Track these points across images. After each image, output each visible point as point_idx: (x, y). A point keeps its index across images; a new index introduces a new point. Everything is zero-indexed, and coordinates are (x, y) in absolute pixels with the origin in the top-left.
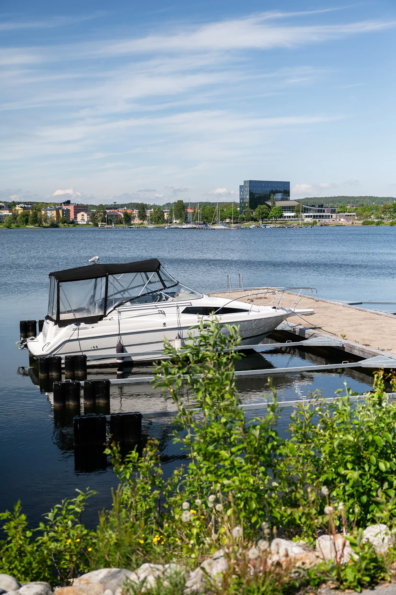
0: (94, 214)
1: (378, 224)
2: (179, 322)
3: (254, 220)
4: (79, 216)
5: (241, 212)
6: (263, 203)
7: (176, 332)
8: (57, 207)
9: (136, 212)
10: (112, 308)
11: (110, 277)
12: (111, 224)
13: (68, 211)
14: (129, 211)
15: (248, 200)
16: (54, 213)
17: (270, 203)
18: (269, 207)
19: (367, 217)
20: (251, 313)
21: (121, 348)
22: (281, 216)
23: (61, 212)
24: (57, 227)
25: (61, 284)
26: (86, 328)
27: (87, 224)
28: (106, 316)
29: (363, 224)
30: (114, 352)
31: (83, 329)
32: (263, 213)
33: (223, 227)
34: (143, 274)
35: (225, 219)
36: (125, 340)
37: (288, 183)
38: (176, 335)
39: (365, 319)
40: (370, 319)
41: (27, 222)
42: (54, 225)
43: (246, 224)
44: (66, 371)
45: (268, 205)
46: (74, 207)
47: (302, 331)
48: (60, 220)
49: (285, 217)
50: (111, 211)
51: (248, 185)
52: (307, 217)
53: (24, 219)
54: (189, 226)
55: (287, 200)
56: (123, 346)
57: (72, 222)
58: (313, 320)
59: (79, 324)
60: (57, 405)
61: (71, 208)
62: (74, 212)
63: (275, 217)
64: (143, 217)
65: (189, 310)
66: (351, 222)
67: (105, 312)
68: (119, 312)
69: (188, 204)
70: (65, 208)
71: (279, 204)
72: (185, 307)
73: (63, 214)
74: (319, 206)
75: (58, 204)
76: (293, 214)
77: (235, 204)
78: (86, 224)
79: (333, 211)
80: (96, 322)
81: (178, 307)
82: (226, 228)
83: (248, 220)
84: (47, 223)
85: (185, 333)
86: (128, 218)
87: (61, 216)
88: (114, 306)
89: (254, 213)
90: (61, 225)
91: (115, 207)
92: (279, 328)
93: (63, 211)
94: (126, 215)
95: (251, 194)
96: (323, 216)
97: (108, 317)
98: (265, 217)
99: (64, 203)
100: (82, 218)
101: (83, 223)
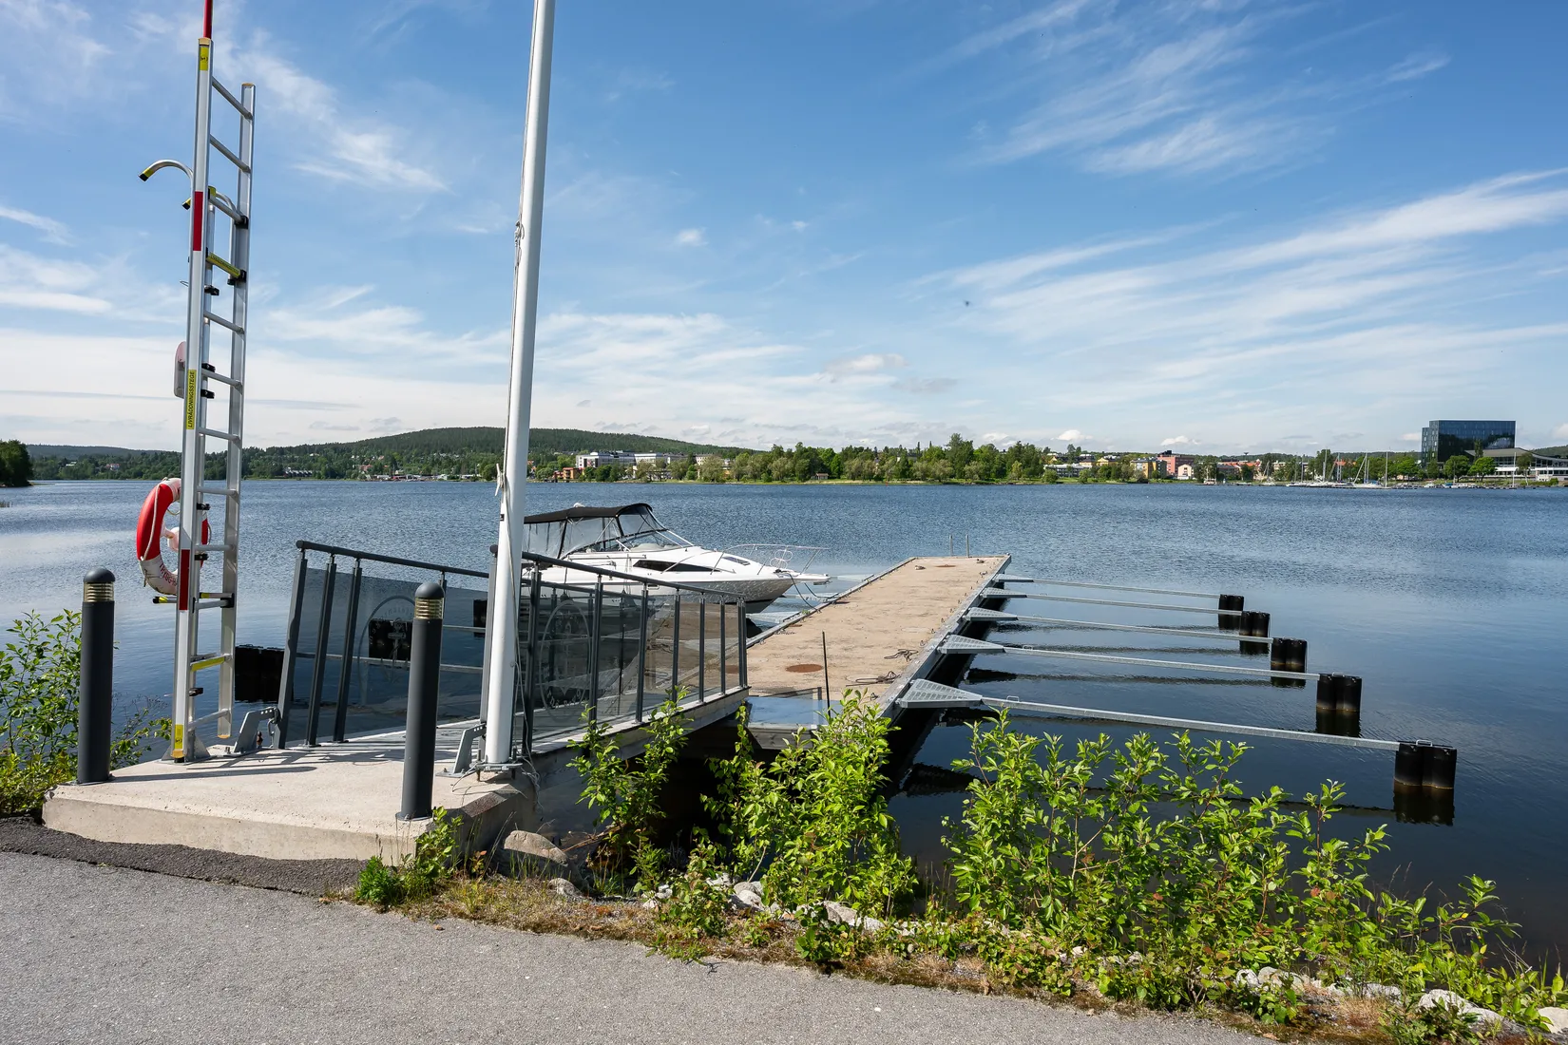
0: (1199, 468)
3: (1445, 477)
4: (1181, 469)
5: (1424, 465)
6: (1461, 453)
8: (1150, 459)
9: (1260, 465)
13: (1164, 463)
14: (1251, 464)
15: (1435, 449)
16: (1146, 465)
17: (1473, 453)
18: (1472, 459)
22: (1492, 472)
23: (1154, 464)
24: (1148, 482)
27: (1190, 479)
32: (1459, 467)
35: (1396, 474)
37: (1513, 423)
41: (1108, 476)
42: (1142, 481)
43: (1430, 484)
45: (1469, 456)
46: (1177, 458)
48: (1152, 474)
49: (1501, 473)
50: (1228, 463)
51: (1437, 427)
52: (1541, 472)
53: (1106, 473)
55: (1508, 448)
57: (1171, 478)
61: (1171, 461)
62: (1175, 465)
63: (1481, 474)
64: (1269, 471)
70: (1164, 459)
71: (1491, 454)
73: (1158, 467)
75: (1151, 455)
76: (1514, 469)
77: (1415, 454)
78: (1188, 480)
82: (1377, 486)
83: (1434, 478)
84: (1135, 478)
86: (1248, 474)
87: (1155, 469)
89: (1444, 468)
90: (1153, 480)
91: (1235, 459)
93: (1157, 463)
94: (1245, 467)
95: (1441, 440)
98: (1461, 472)
99: (1163, 454)
100: (1185, 472)
101: (1184, 478)
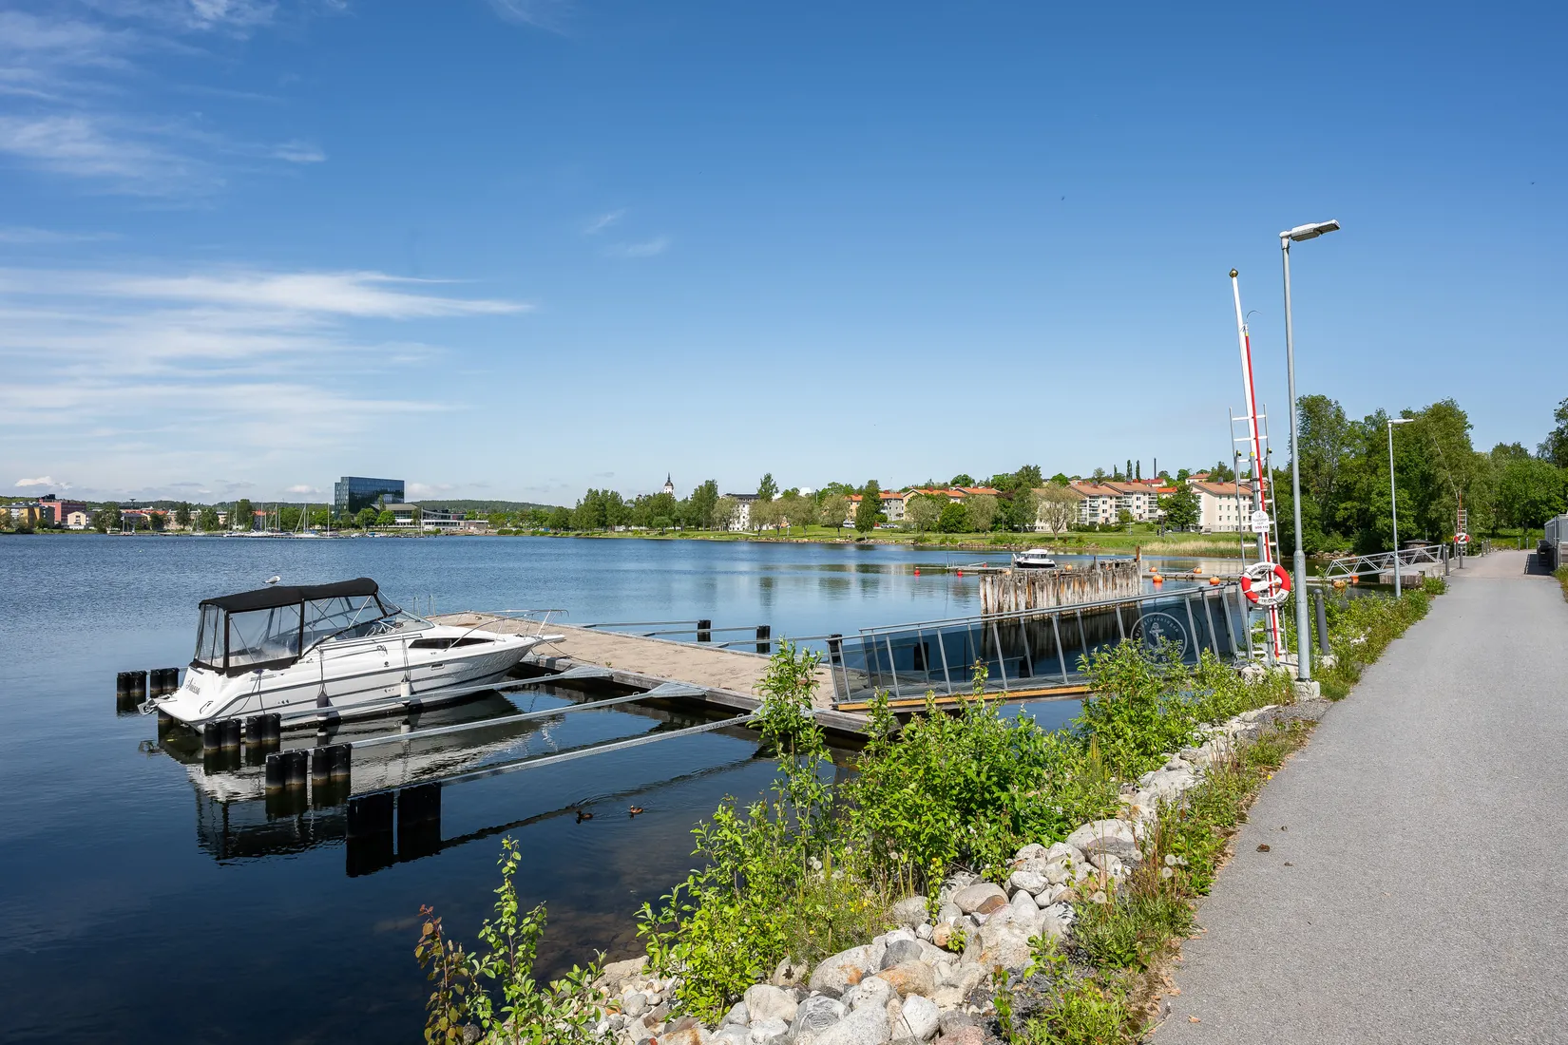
0: (98, 515)
1: (517, 533)
2: (406, 660)
3: (357, 527)
4: (71, 518)
5: (336, 517)
6: (369, 506)
7: (403, 673)
8: (30, 504)
9: (172, 514)
10: (310, 647)
11: (307, 604)
12: (131, 530)
13: (51, 510)
14: (160, 512)
15: (347, 502)
16: (25, 512)
17: (377, 506)
18: (377, 511)
19: (503, 525)
20: (497, 643)
21: (324, 701)
22: (394, 523)
23: (37, 511)
24: (31, 533)
25: (231, 615)
26: (272, 676)
27: (87, 528)
28: (301, 658)
29: (499, 533)
30: (314, 706)
31: (266, 677)
32: (368, 518)
33: (313, 535)
34: (343, 599)
35: (314, 524)
36: (330, 689)
37: (402, 482)
38: (403, 677)
39: (615, 643)
40: (621, 643)
42: (23, 530)
43: (344, 533)
44: (249, 738)
45: (374, 509)
46: (63, 504)
47: (552, 661)
48: (36, 522)
49: (398, 524)
50: (129, 511)
51: (347, 482)
52: (427, 524)
54: (260, 534)
55: (399, 502)
56: (328, 698)
57: (59, 527)
58: (563, 648)
59: (262, 671)
60: (273, 787)
61: (57, 506)
62: (62, 512)
63: (385, 524)
64: (184, 519)
65: (420, 644)
66: (483, 531)
67: (300, 653)
68: (321, 652)
69: (257, 503)
70: (46, 505)
71: (390, 507)
72: (413, 640)
73: (41, 514)
74: (443, 512)
75: (32, 500)
76: (409, 520)
77: (328, 506)
78: (84, 530)
79: (462, 518)
80: (288, 667)
81: (404, 640)
82: (315, 536)
83: (346, 527)
84: (11, 526)
85: (414, 674)
86: (159, 523)
87: (38, 517)
88: (313, 643)
89: (356, 519)
90: (36, 530)
92: (525, 660)
93: (41, 509)
94: (155, 517)
95: (351, 495)
96: (448, 523)
97: (306, 659)
98: (370, 523)
99: (43, 498)
100: (77, 521)
101: (74, 528)
